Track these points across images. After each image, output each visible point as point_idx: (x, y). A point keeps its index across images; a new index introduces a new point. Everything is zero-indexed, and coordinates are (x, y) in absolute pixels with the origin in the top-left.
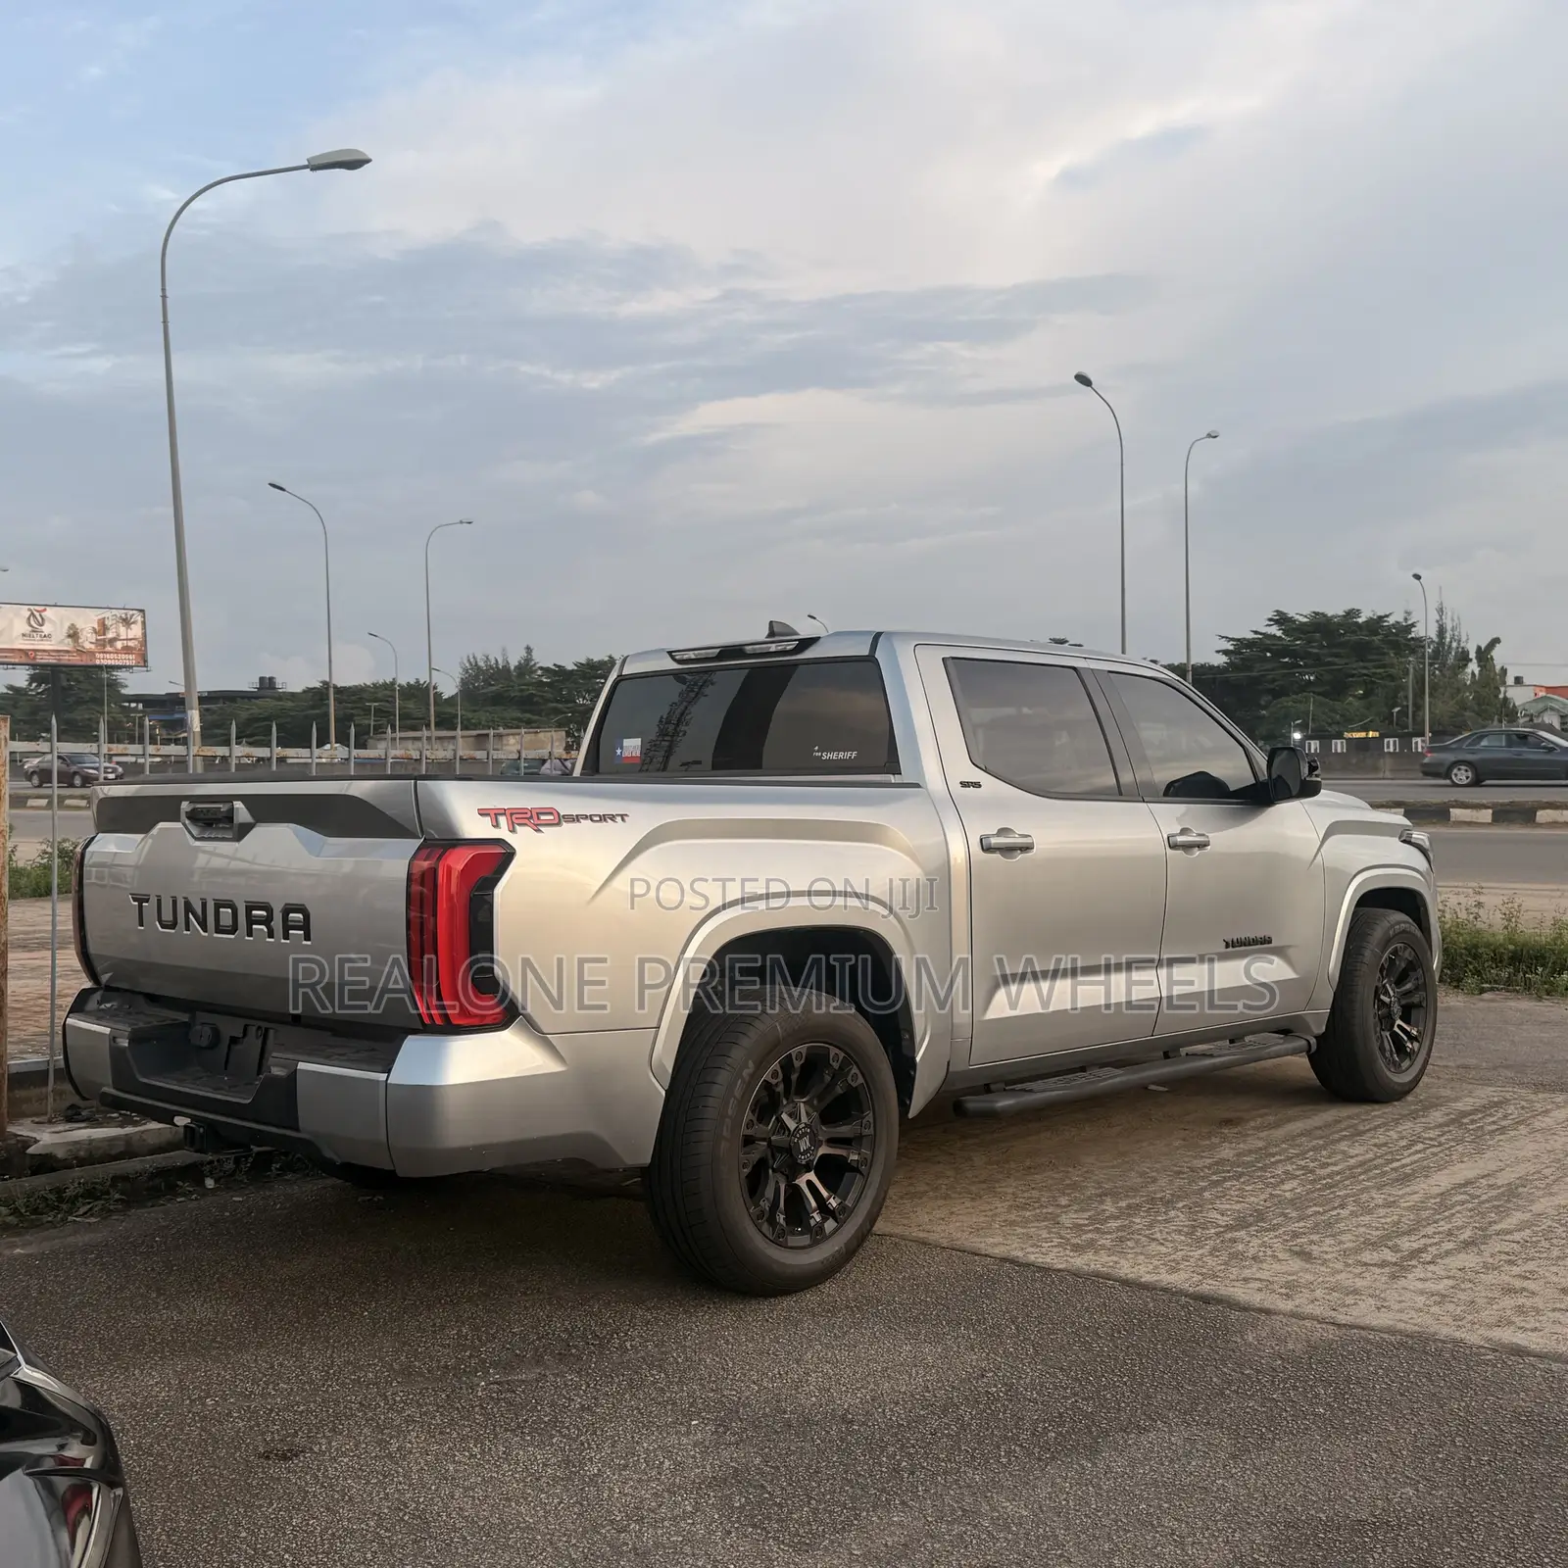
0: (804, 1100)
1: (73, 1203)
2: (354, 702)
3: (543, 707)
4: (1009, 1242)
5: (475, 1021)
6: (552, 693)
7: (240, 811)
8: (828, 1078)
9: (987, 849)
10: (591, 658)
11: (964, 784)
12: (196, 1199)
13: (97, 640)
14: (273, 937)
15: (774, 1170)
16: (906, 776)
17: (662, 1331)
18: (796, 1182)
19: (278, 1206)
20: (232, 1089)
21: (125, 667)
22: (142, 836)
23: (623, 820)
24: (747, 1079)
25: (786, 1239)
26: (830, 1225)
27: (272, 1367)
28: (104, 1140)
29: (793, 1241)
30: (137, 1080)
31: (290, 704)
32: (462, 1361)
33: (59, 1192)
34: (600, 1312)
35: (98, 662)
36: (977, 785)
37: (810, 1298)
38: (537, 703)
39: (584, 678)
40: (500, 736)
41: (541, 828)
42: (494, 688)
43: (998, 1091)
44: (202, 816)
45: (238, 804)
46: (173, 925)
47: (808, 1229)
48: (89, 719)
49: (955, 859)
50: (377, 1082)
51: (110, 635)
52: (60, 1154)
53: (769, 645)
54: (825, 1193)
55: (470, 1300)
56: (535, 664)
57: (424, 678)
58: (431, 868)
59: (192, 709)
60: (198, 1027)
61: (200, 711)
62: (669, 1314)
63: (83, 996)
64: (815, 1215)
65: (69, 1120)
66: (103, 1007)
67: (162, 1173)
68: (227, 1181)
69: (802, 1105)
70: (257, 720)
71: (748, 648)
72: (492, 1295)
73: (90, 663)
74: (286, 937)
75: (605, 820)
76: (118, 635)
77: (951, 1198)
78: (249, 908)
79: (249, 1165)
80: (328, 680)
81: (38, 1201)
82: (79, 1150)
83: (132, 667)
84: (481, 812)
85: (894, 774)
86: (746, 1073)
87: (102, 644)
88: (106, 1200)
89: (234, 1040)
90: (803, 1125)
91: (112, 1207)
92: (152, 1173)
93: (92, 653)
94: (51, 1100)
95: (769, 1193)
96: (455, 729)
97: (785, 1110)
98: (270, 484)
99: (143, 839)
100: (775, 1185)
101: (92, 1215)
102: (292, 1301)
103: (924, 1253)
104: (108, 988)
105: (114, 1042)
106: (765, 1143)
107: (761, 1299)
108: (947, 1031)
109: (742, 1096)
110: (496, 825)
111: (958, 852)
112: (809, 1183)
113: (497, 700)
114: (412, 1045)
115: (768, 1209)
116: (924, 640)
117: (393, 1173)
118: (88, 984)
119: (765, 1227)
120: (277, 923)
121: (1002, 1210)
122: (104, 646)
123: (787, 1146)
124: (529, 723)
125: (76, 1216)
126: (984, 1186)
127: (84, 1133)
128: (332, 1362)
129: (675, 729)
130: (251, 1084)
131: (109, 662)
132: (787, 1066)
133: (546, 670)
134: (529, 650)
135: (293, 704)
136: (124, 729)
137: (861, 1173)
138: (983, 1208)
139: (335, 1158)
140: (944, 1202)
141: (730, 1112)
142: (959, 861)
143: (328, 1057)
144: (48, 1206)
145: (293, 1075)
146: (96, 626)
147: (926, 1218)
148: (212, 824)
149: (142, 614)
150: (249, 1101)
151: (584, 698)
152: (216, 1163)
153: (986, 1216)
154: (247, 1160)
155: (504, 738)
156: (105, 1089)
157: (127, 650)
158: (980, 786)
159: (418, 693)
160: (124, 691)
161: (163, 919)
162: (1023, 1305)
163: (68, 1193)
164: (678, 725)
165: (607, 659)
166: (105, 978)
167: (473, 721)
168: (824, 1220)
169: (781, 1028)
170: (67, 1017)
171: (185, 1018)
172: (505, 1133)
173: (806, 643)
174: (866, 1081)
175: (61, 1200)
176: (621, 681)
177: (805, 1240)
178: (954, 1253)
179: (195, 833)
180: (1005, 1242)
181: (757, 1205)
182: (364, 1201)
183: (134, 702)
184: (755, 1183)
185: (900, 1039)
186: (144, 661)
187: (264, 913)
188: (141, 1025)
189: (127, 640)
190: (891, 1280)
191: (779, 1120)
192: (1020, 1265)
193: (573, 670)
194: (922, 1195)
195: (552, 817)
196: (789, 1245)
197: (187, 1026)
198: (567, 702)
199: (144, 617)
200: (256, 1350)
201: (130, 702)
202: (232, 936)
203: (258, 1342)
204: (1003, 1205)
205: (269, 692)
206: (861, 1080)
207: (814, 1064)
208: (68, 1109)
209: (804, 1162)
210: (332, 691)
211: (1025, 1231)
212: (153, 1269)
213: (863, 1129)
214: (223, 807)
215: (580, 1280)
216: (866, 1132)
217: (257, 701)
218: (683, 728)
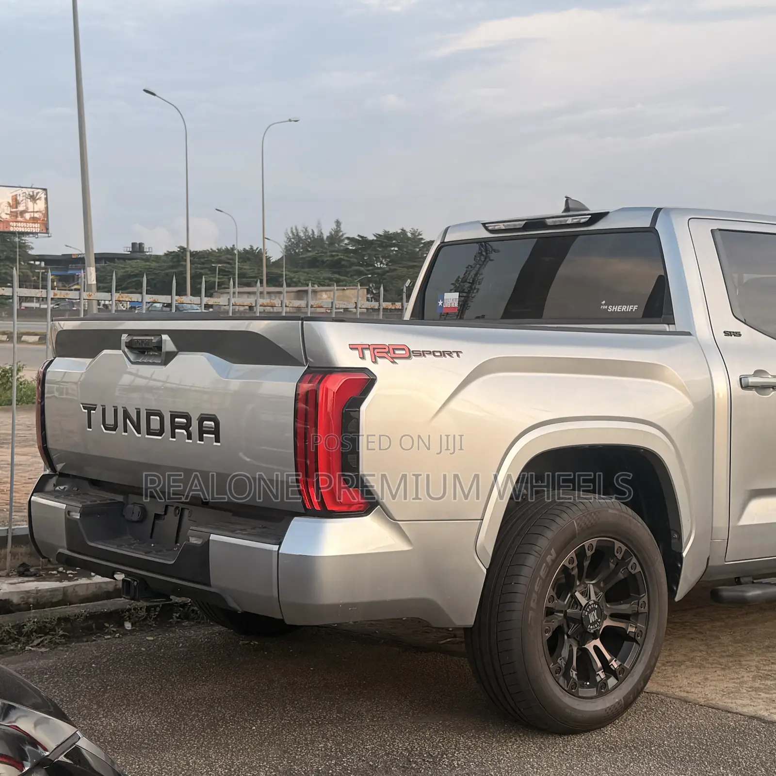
0: (593, 582)
1: (29, 637)
2: (203, 263)
3: (348, 270)
4: (755, 704)
5: (344, 509)
6: (356, 258)
7: (167, 342)
8: (612, 566)
9: (746, 387)
10: (387, 230)
11: (727, 333)
12: (119, 637)
13: (11, 212)
14: (191, 439)
15: (569, 637)
16: (679, 326)
17: (481, 755)
18: (585, 646)
19: (181, 645)
20: (159, 553)
21: (32, 233)
22: (91, 360)
23: (458, 356)
24: (550, 563)
25: (578, 690)
26: (612, 682)
27: (188, 764)
28: (47, 590)
29: (583, 692)
30: (86, 543)
31: (154, 264)
32: (330, 767)
33: (19, 627)
34: (431, 737)
35: (12, 229)
36: (738, 334)
37: (595, 738)
38: (343, 266)
39: (381, 246)
40: (315, 292)
41: (396, 361)
42: (310, 254)
43: (746, 583)
44: (138, 346)
45: (165, 337)
46: (114, 428)
47: (594, 684)
48: (5, 273)
49: (718, 395)
50: (271, 551)
51: (21, 208)
52: (15, 600)
53: (566, 218)
54: (608, 657)
55: (331, 722)
56: (342, 235)
57: (257, 245)
58: (314, 390)
59: (90, 266)
60: (130, 506)
61: (96, 268)
62: (486, 743)
63: (44, 480)
64: (600, 673)
65: (21, 574)
66: (58, 488)
67: (92, 616)
68: (141, 624)
69: (591, 586)
70: (130, 276)
71: (547, 220)
72: (347, 719)
73: (6, 230)
74: (201, 439)
75: (444, 356)
76: (27, 208)
77: (705, 667)
78: (173, 416)
79: (157, 613)
80: (186, 247)
81: (4, 634)
82: (29, 598)
83: (37, 233)
84: (351, 347)
85: (668, 324)
86: (549, 558)
87: (14, 215)
88: (53, 635)
89: (157, 517)
90: (592, 602)
91: (57, 641)
92: (86, 616)
93: (7, 222)
94: (9, 558)
95: (565, 653)
96: (282, 286)
97: (578, 589)
98: (145, 90)
99: (91, 363)
100: (569, 649)
101: (43, 646)
102: (198, 716)
103: (686, 709)
104: (61, 475)
105: (69, 515)
106: (562, 615)
107: (557, 736)
108: (708, 533)
109: (547, 576)
110: (363, 357)
111: (721, 389)
112: (596, 648)
113: (314, 263)
114: (297, 525)
115: (564, 666)
116: (697, 215)
117: (282, 621)
118: (48, 472)
119: (562, 681)
120: (194, 428)
121: (748, 679)
122: (17, 217)
123: (580, 618)
124: (338, 282)
125: (32, 647)
126: (731, 659)
127: (32, 585)
128: (233, 763)
129: (471, 287)
130: (171, 550)
131: (21, 230)
132: (581, 554)
133: (351, 240)
134: (338, 223)
135: (157, 265)
136: (31, 281)
137: (637, 642)
138: (732, 677)
139: (238, 608)
140: (699, 670)
141: (536, 588)
142: (721, 396)
143: (233, 531)
144: (10, 638)
145: (207, 543)
146: (11, 201)
147: (685, 682)
148: (145, 352)
149: (45, 192)
150: (173, 562)
151: (381, 263)
152: (133, 611)
153: (734, 682)
154: (155, 609)
155: (318, 293)
156: (61, 550)
157: (34, 220)
158: (740, 335)
159: (253, 257)
160: (31, 252)
161: (107, 423)
162: (770, 753)
163: (25, 629)
164: (472, 283)
165: (399, 231)
166: (59, 467)
167: (294, 280)
168: (608, 677)
169: (578, 524)
170: (32, 495)
171: (120, 498)
172: (365, 596)
173: (597, 217)
174: (642, 569)
175: (20, 633)
176: (442, 247)
177: (593, 692)
178: (710, 710)
179: (132, 358)
180: (752, 704)
181: (555, 663)
182: (244, 644)
183: (38, 260)
184: (554, 645)
185: (670, 537)
186: (46, 229)
187: (184, 421)
188: (89, 503)
189: (34, 212)
190: (660, 727)
191: (573, 597)
192: (765, 722)
193: (373, 240)
194: (681, 663)
195: (404, 352)
196: (580, 695)
197: (122, 505)
198: (368, 265)
199: (46, 194)
200: (174, 751)
201: (35, 260)
202: (160, 438)
203: (176, 745)
204: (748, 674)
205: (138, 255)
206: (639, 569)
207: (602, 554)
208: (19, 567)
209: (592, 631)
210: (188, 254)
211: (768, 696)
212: (92, 688)
213: (640, 607)
214: (154, 339)
215: (414, 714)
216: (642, 610)
217: (130, 262)
218: (477, 286)
